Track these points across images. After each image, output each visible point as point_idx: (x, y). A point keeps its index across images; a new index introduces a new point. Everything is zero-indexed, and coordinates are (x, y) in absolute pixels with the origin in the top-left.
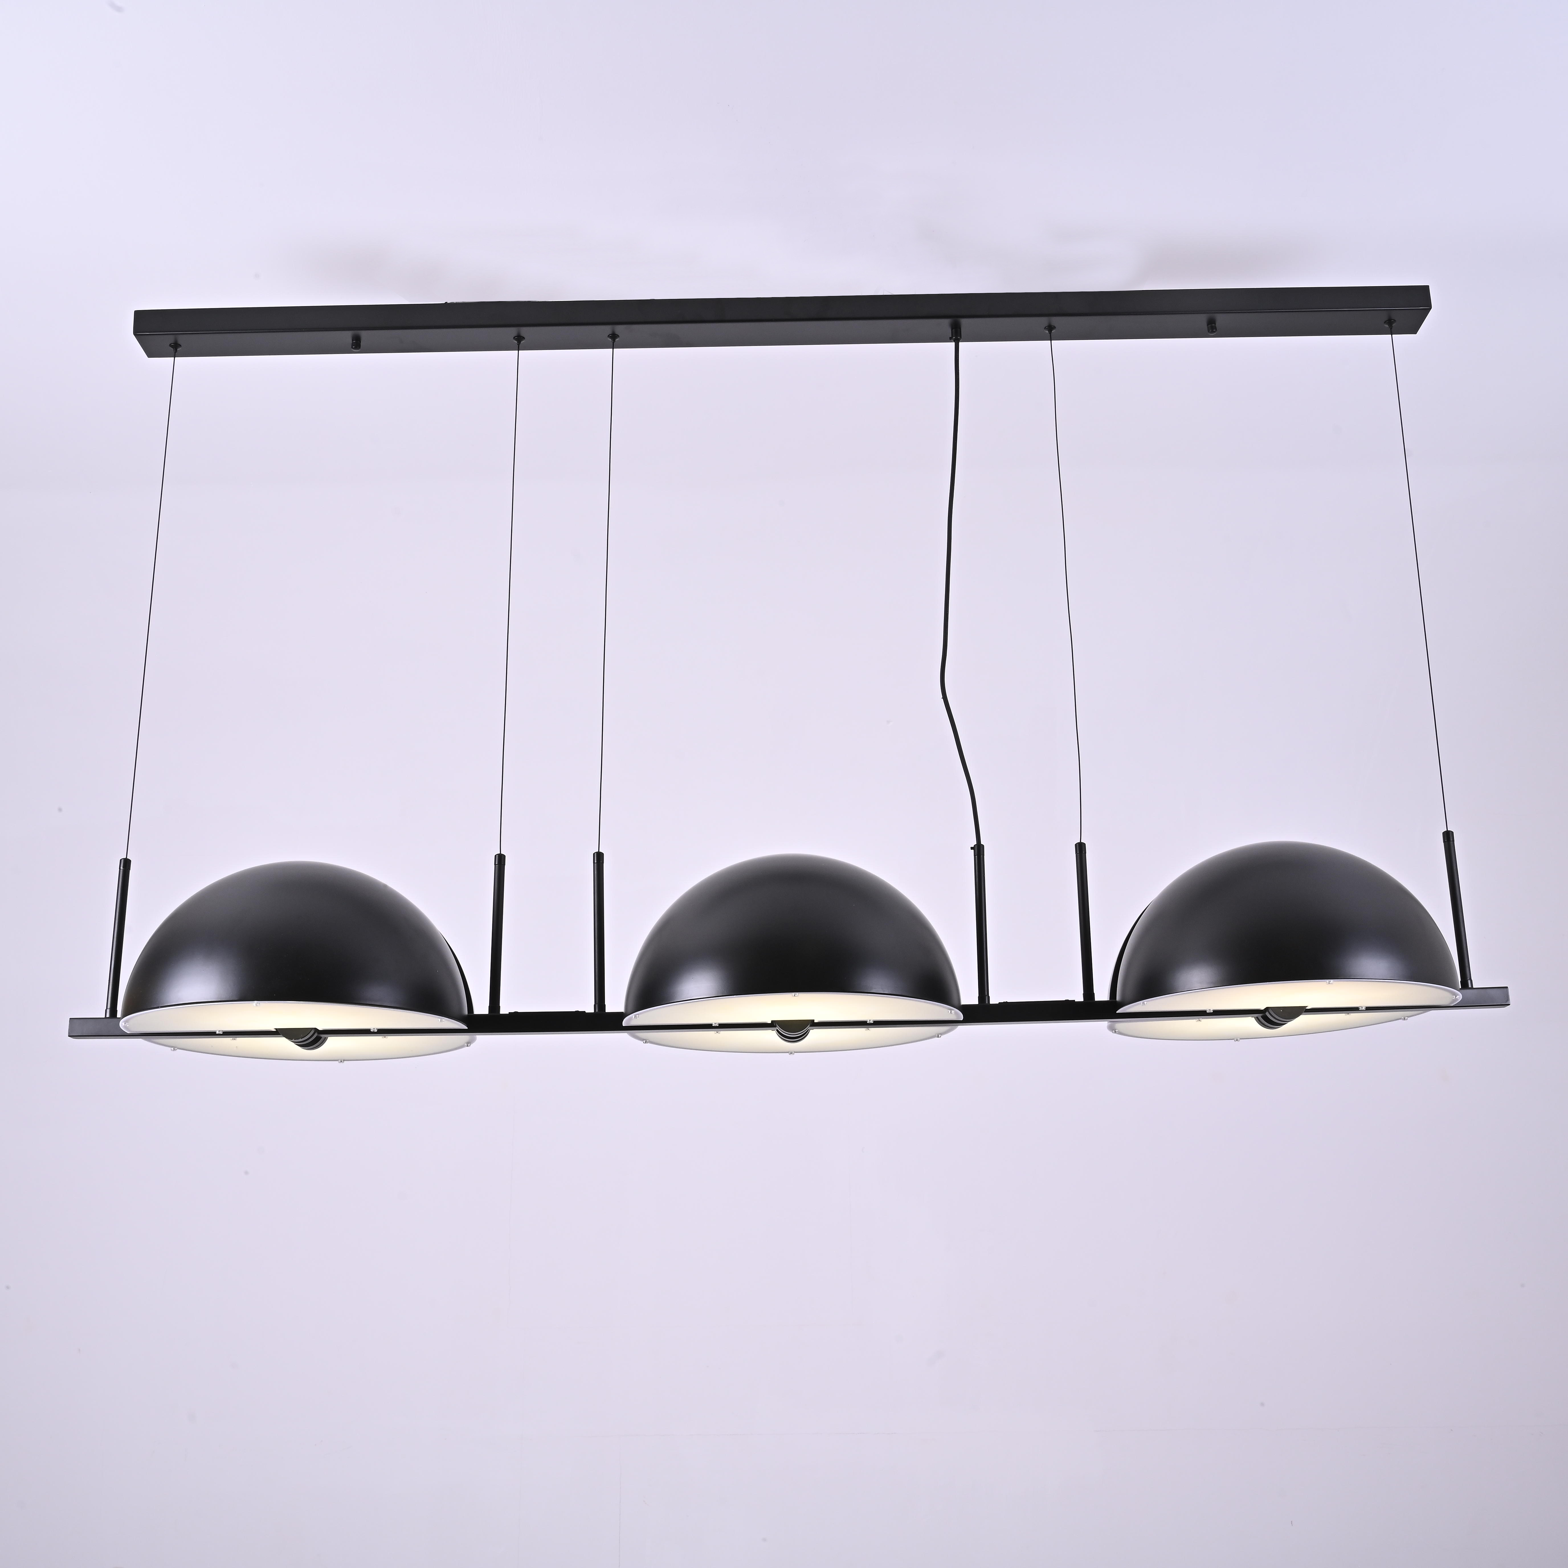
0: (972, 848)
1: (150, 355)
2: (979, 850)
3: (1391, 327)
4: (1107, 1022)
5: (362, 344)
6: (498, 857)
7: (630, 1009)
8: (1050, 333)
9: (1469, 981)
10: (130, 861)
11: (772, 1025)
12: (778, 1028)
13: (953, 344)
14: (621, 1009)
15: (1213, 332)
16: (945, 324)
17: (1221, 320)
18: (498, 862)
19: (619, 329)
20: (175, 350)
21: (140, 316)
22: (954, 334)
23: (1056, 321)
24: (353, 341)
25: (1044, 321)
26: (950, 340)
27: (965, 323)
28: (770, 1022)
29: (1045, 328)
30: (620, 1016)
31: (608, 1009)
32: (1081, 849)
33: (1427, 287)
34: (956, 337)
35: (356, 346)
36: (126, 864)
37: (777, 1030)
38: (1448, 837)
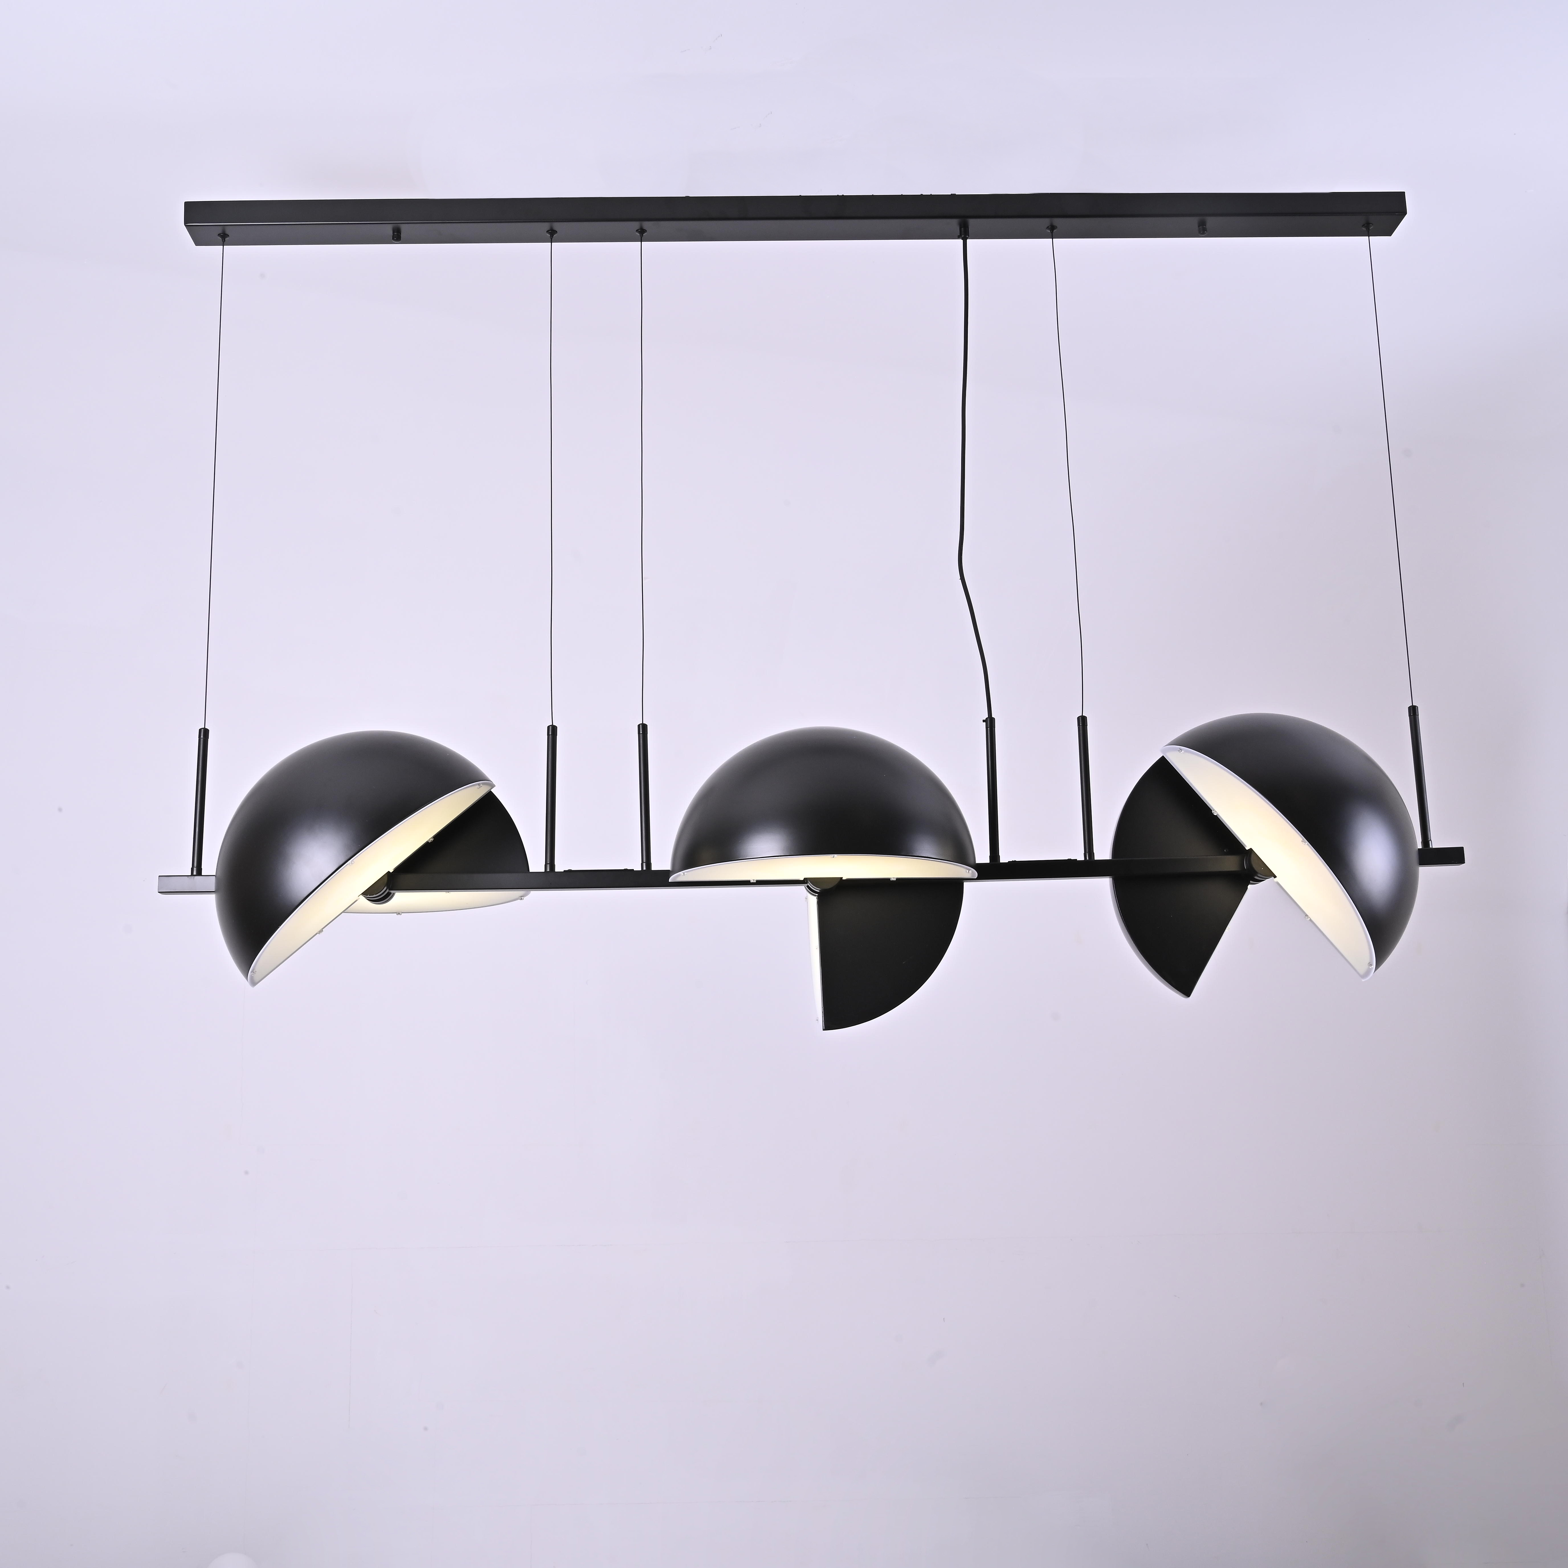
0: (984, 721)
1: (197, 243)
2: (990, 723)
3: (1367, 230)
4: (1108, 879)
5: (402, 235)
6: (552, 728)
7: (677, 867)
8: (1052, 233)
9: (1430, 842)
10: (209, 730)
11: (804, 881)
12: (809, 884)
13: (961, 241)
14: (667, 866)
15: (1203, 233)
16: (954, 224)
17: (1211, 222)
18: (552, 733)
19: (647, 225)
20: (224, 239)
21: (189, 206)
22: (963, 233)
23: (1057, 222)
24: (393, 233)
25: (1046, 222)
26: (959, 237)
27: (972, 223)
28: (802, 879)
29: (1048, 228)
30: (666, 874)
31: (654, 867)
32: (1082, 722)
33: (1402, 195)
34: (964, 235)
35: (397, 237)
36: (204, 734)
37: (808, 886)
38: (1413, 711)
